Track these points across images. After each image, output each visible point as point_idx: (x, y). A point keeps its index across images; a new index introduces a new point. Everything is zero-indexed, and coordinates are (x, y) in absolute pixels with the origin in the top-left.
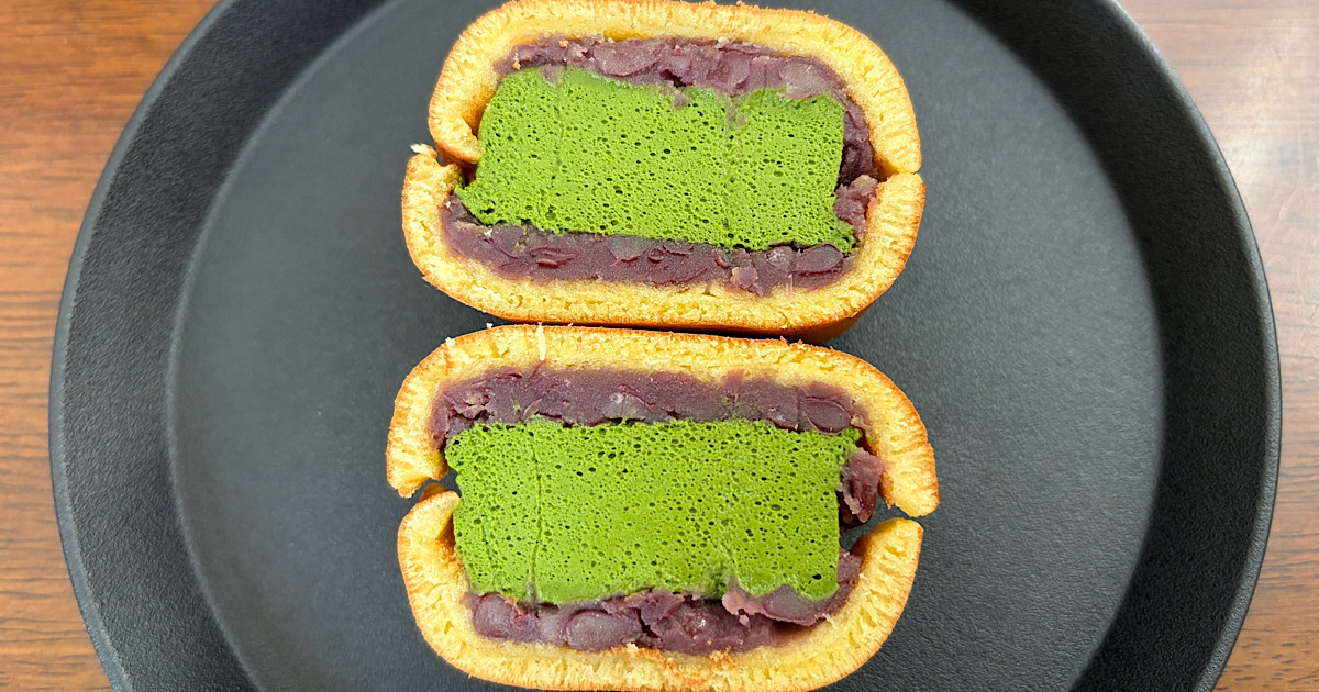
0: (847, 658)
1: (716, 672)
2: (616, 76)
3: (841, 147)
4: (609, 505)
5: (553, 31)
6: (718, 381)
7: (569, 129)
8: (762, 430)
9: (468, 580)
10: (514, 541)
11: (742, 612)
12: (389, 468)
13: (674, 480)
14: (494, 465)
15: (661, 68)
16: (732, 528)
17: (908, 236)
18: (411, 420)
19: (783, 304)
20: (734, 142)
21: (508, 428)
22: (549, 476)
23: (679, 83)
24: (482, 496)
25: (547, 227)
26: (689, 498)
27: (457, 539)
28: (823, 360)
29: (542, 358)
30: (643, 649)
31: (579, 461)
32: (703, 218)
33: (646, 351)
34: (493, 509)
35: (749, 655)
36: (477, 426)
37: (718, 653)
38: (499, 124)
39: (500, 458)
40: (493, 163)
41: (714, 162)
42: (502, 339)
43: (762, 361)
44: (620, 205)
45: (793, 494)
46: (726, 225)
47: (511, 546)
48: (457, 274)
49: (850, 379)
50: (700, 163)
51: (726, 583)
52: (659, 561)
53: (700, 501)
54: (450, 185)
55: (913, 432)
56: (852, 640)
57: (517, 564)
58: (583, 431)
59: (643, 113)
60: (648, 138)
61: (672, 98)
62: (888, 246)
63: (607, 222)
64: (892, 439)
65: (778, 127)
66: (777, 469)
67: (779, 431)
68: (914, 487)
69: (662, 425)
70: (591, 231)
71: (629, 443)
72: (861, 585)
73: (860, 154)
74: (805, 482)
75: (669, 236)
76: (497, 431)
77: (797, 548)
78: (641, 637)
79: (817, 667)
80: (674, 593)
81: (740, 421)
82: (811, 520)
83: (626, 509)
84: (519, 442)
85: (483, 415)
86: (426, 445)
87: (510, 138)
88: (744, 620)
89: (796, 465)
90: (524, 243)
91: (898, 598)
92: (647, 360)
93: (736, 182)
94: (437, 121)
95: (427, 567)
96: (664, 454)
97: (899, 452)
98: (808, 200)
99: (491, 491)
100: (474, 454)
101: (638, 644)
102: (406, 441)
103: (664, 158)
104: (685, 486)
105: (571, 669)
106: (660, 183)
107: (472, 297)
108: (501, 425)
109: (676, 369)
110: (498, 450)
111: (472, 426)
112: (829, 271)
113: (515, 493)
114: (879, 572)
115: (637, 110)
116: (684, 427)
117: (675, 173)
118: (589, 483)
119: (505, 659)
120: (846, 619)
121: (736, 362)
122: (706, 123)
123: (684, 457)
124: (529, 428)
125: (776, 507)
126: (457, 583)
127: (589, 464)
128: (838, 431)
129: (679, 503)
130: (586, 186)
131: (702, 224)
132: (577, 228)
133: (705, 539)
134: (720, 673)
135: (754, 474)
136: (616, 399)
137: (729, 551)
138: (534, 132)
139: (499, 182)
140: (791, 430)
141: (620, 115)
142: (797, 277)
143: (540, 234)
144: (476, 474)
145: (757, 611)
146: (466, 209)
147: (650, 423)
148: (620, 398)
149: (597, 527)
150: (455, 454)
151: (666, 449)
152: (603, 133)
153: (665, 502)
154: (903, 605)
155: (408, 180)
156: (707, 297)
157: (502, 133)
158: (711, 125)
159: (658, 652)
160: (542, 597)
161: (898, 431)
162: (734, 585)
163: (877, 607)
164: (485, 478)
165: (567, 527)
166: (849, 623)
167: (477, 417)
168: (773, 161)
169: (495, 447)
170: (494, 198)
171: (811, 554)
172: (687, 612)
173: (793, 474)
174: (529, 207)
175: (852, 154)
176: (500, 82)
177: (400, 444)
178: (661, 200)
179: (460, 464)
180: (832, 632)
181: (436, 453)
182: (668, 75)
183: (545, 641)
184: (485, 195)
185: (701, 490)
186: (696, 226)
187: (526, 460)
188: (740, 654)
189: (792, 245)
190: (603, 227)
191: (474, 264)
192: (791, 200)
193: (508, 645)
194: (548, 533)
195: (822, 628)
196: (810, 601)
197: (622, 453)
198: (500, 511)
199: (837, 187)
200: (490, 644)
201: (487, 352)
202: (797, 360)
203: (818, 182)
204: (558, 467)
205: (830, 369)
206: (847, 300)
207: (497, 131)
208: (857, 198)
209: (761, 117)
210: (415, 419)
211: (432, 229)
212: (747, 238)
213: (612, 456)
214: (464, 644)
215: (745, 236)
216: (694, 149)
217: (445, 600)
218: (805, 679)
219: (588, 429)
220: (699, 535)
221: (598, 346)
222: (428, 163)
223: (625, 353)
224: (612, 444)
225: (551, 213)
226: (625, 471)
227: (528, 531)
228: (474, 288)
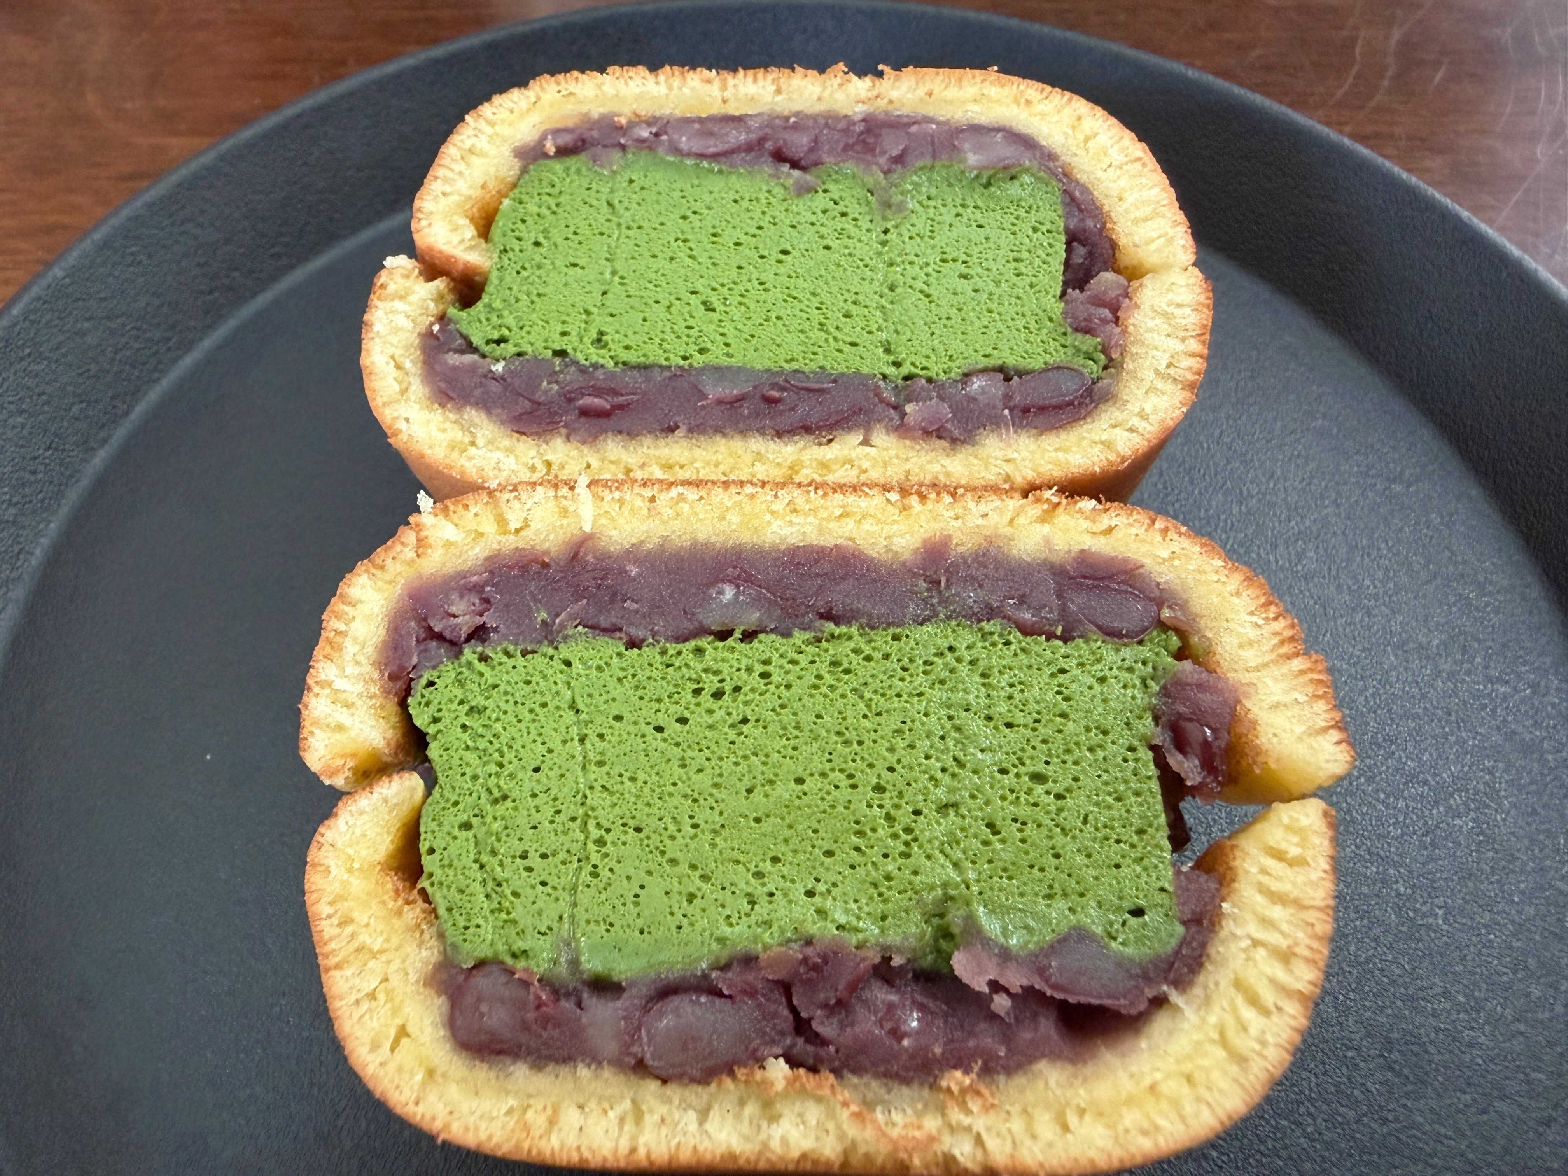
0: (1224, 1084)
1: (956, 1115)
2: (702, 156)
3: (1063, 238)
4: (716, 785)
5: (602, 110)
6: (907, 555)
7: (629, 228)
8: (996, 637)
9: (441, 936)
10: (534, 860)
11: (995, 986)
12: (304, 733)
13: (838, 733)
14: (498, 719)
15: (769, 145)
16: (958, 820)
17: (1193, 355)
18: (350, 648)
19: (999, 454)
20: (892, 236)
21: (524, 654)
22: (601, 736)
23: (795, 165)
24: (475, 778)
25: (594, 358)
26: (871, 766)
27: (426, 860)
28: (1092, 517)
29: (587, 528)
30: (802, 1071)
31: (655, 705)
32: (849, 340)
33: (773, 513)
34: (496, 801)
35: (1020, 1080)
36: (469, 654)
37: (958, 1074)
38: (520, 225)
39: (510, 707)
40: (510, 277)
41: (861, 264)
43: (980, 521)
44: (713, 327)
45: (1068, 751)
46: (888, 351)
47: (529, 869)
48: (444, 430)
49: (1145, 548)
50: (839, 265)
51: (956, 930)
52: (821, 887)
53: (891, 770)
54: (441, 307)
55: (1276, 634)
57: (540, 904)
58: (663, 652)
59: (745, 204)
60: (754, 236)
61: (790, 182)
62: (1162, 367)
63: (692, 350)
64: (1241, 646)
65: (958, 215)
66: (1032, 706)
67: (1029, 639)
68: (1299, 729)
69: (808, 635)
70: (665, 363)
71: (749, 670)
72: (1228, 927)
73: (1090, 254)
74: (1088, 730)
75: (795, 366)
76: (505, 659)
77: (1089, 856)
78: (793, 1046)
79: (1165, 1105)
80: (857, 952)
81: (954, 623)
82: (1110, 799)
83: (749, 791)
84: (545, 677)
85: (479, 634)
86: (375, 689)
87: (537, 244)
88: (1001, 1003)
89: (1067, 699)
90: (557, 382)
91: (1307, 953)
92: (774, 528)
93: (899, 290)
94: (424, 223)
95: (361, 917)
96: (816, 687)
97: (1257, 669)
98: (1019, 309)
99: (493, 768)
100: (461, 702)
101: (793, 1062)
102: (339, 684)
103: (779, 261)
104: (860, 743)
105: (650, 1120)
106: (777, 294)
107: (468, 465)
108: (511, 648)
109: (828, 541)
110: (506, 693)
111: (459, 654)
112: (1070, 403)
113: (537, 770)
114: (1259, 898)
115: (736, 201)
116: (850, 638)
117: (801, 280)
118: (678, 745)
119: (512, 1102)
120: (1207, 1001)
121: (937, 526)
122: (844, 214)
123: (855, 690)
124: (565, 652)
125: (1038, 778)
126: (420, 946)
127: (677, 710)
128: (1137, 637)
129: (851, 776)
130: (657, 302)
131: (847, 348)
132: (642, 359)
133: (907, 844)
134: (966, 1121)
135: (989, 718)
136: (721, 592)
137: (956, 865)
138: (575, 233)
139: (517, 301)
140: (1050, 636)
141: (709, 208)
142: (1017, 412)
143: (583, 370)
144: (466, 737)
145: (1025, 982)
146: (462, 336)
147: (786, 634)
148: (729, 592)
149: (695, 826)
150: (427, 704)
151: (819, 677)
152: (683, 232)
153: (823, 775)
154: (1322, 964)
155: (374, 300)
156: (868, 449)
157: (524, 235)
158: (851, 216)
159: (831, 1078)
160: (592, 964)
161: (1252, 633)
162: (972, 929)
163: (1268, 972)
164: (482, 744)
165: (638, 830)
166: (1216, 1008)
167: (468, 639)
168: (954, 260)
169: (502, 688)
170: (510, 320)
171: (1117, 866)
172: (882, 995)
173: (1064, 715)
174: (564, 334)
175: (1080, 251)
176: (524, 171)
177: (327, 691)
178: (778, 318)
179: (436, 720)
180: (1186, 1026)
181: (392, 707)
182: (779, 157)
183: (595, 1059)
184: (494, 319)
185: (892, 750)
186: (840, 351)
187: (558, 708)
188: (1002, 1078)
189: (1001, 369)
190: (685, 358)
191: (472, 414)
192: (990, 311)
193: (520, 1071)
194: (600, 842)
195: (1161, 1023)
196: (1131, 960)
197: (737, 689)
198: (509, 804)
199: (1064, 294)
200: (482, 1073)
201: (489, 527)
202: (1044, 519)
203: (1032, 286)
204: (618, 718)
205: (1110, 530)
206: (1108, 445)
207: (517, 233)
208: (1099, 302)
209: (932, 203)
210: (357, 648)
211: (408, 365)
212: (925, 364)
213: (718, 695)
214: (431, 1073)
215: (921, 361)
216: (827, 248)
217: (395, 980)
218: (1144, 1132)
219: (672, 651)
220: (895, 836)
221: (685, 507)
222: (407, 277)
223: (734, 518)
224: (716, 673)
225: (599, 341)
226: (745, 721)
227: (562, 838)
228: (472, 451)
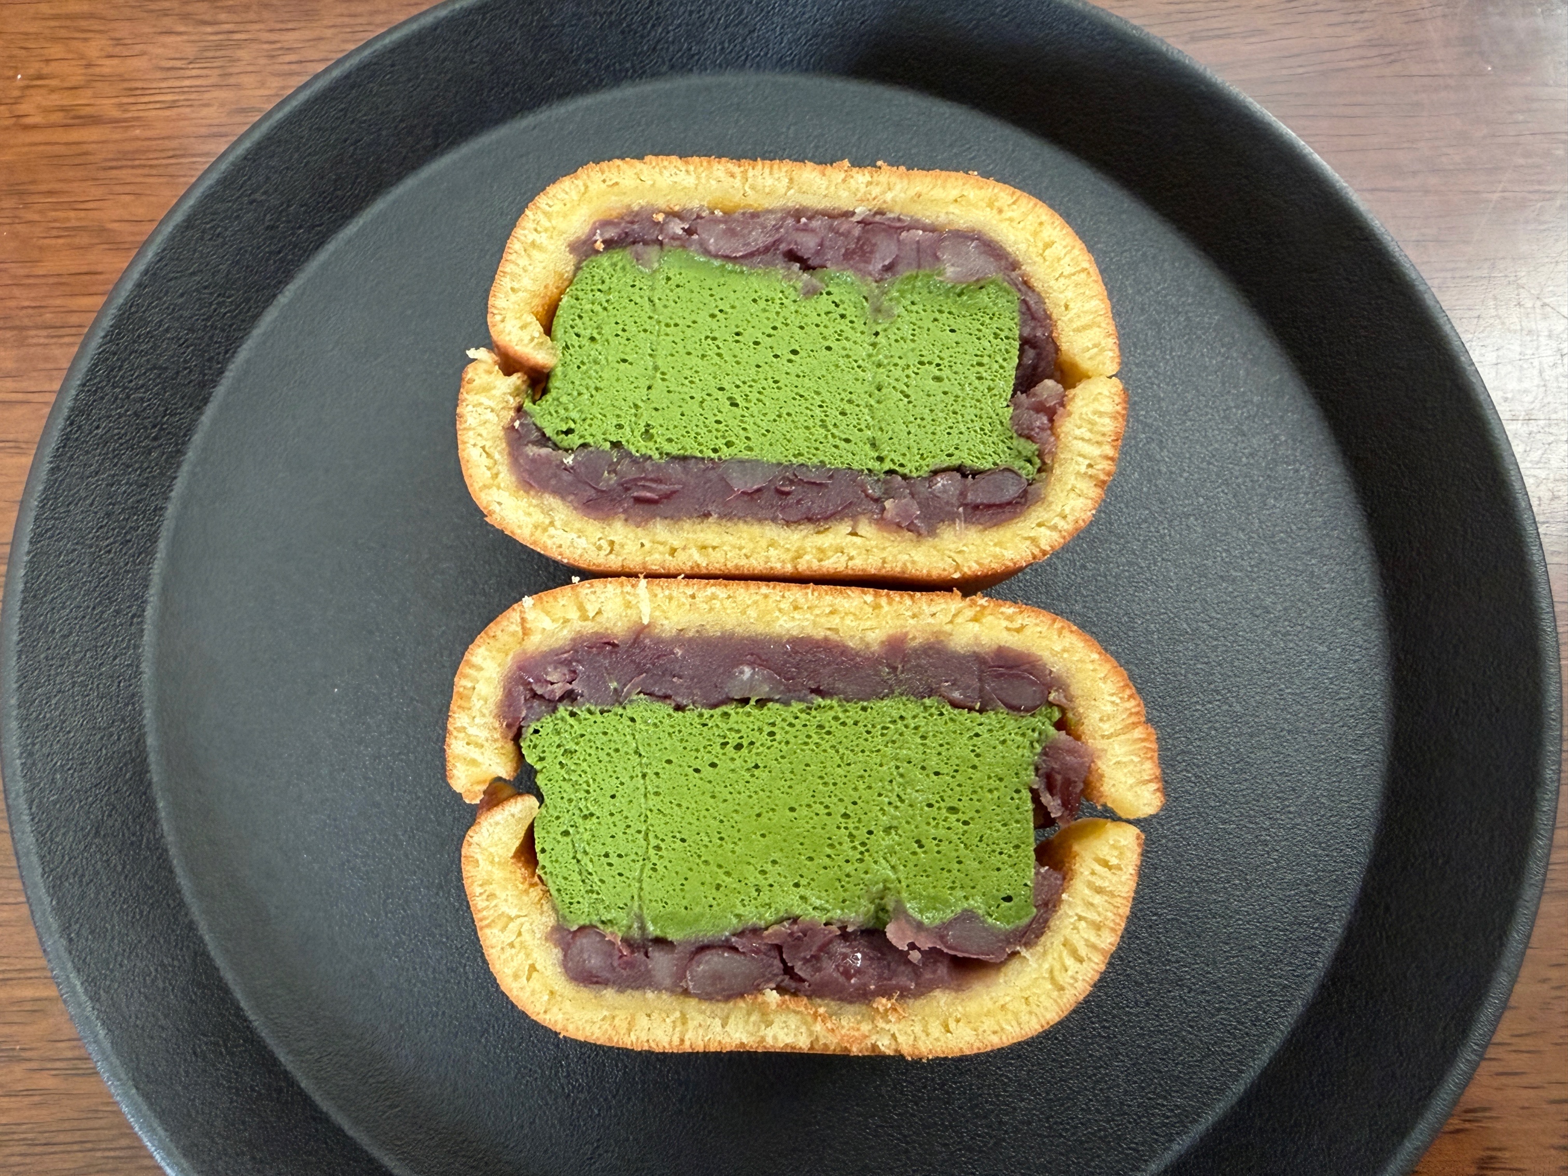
0: (1047, 1003)
1: (881, 1024)
2: (727, 258)
3: (1018, 344)
4: (736, 811)
5: (643, 202)
6: (875, 647)
7: (667, 325)
8: (933, 710)
9: (555, 909)
10: (613, 859)
11: (912, 946)
12: (449, 766)
13: (821, 777)
14: (585, 760)
15: (783, 247)
16: (897, 838)
17: (1107, 458)
18: (477, 704)
19: (952, 546)
20: (881, 339)
21: (602, 713)
22: (657, 774)
23: (807, 267)
24: (570, 801)
25: (643, 450)
26: (841, 800)
27: (540, 857)
28: (1010, 618)
29: (646, 621)
30: (787, 997)
31: (694, 754)
32: (844, 436)
33: (780, 610)
34: (585, 817)
35: (922, 1001)
36: (562, 711)
37: (884, 1000)
38: (578, 321)
39: (593, 751)
40: (572, 372)
41: (855, 365)
42: (593, 597)
43: (931, 620)
44: (737, 422)
45: (975, 792)
46: (874, 445)
47: (610, 865)
48: (530, 514)
49: (1045, 643)
50: (837, 366)
51: (890, 908)
52: (803, 882)
53: (855, 803)
54: (518, 399)
55: (1126, 709)
56: (1053, 979)
57: (618, 889)
58: (701, 715)
59: (762, 304)
60: (769, 336)
61: (799, 285)
62: (1083, 469)
63: (720, 443)
64: (1101, 720)
65: (936, 320)
66: (954, 761)
67: (956, 711)
68: (1131, 781)
69: (803, 706)
70: (700, 455)
71: (760, 730)
72: (1064, 908)
73: (1038, 355)
74: (989, 777)
75: (801, 460)
76: (588, 716)
77: (980, 862)
78: (783, 981)
79: (1010, 1016)
80: (826, 924)
81: (904, 698)
82: (999, 825)
83: (759, 815)
84: (617, 730)
85: (570, 696)
86: (497, 735)
87: (592, 339)
88: (915, 956)
89: (978, 756)
90: (615, 471)
91: (1112, 925)
92: (781, 622)
93: (884, 391)
94: (498, 318)
95: (502, 895)
96: (806, 744)
97: (1109, 737)
98: (978, 412)
99: (583, 794)
100: (559, 746)
101: (780, 989)
102: (472, 731)
103: (790, 361)
104: (835, 784)
105: (691, 1024)
106: (787, 393)
107: (549, 543)
108: (592, 708)
109: (819, 634)
110: (590, 741)
111: (555, 710)
112: (1009, 503)
113: (613, 797)
114: (1087, 891)
115: (755, 301)
116: (832, 708)
117: (806, 380)
118: (710, 782)
119: (605, 1013)
120: (1045, 953)
121: (899, 623)
122: (843, 316)
123: (833, 747)
124: (629, 712)
125: (953, 810)
126: (542, 913)
127: (708, 758)
128: (1031, 710)
129: (827, 807)
130: (692, 398)
131: (842, 444)
132: (682, 452)
133: (862, 853)
134: (887, 1027)
135: (923, 768)
136: (742, 672)
137: (893, 867)
138: (624, 330)
139: (580, 394)
140: (971, 709)
141: (733, 307)
142: (970, 510)
143: (634, 461)
144: (563, 772)
145: (931, 946)
146: (539, 429)
147: (787, 703)
148: (747, 671)
149: (721, 839)
150: (535, 747)
151: (809, 737)
152: (712, 331)
153: (809, 806)
154: (1120, 933)
155: (464, 395)
156: (854, 538)
157: (582, 332)
158: (849, 319)
159: (805, 1000)
160: (652, 930)
161: (1109, 708)
162: (900, 910)
163: (1086, 936)
164: (574, 777)
165: (683, 840)
166: (1050, 958)
167: (561, 699)
168: (930, 363)
169: (587, 737)
170: (574, 415)
171: (998, 869)
172: (840, 948)
173: (974, 767)
174: (619, 427)
175: (1031, 353)
176: (578, 268)
177: (462, 735)
178: (789, 414)
179: (542, 759)
180: (1029, 969)
181: (510, 746)
182: (792, 256)
183: (657, 987)
184: (562, 412)
185: (856, 789)
186: (836, 447)
187: (627, 753)
188: (911, 1002)
189: (960, 470)
190: (715, 451)
191: (551, 500)
192: (955, 413)
193: (609, 993)
194: (658, 848)
195: (1015, 964)
196: (1000, 929)
197: (752, 743)
198: (594, 820)
199: (1013, 396)
200: (585, 994)
201: (573, 614)
202: (975, 619)
203: (990, 389)
204: (669, 762)
205: (1019, 630)
206: (1033, 540)
207: (576, 330)
208: (1040, 408)
209: (914, 308)
210: (482, 702)
211: (497, 456)
212: (902, 461)
213: (739, 747)
214: (552, 993)
215: (898, 458)
216: (829, 348)
217: (526, 936)
218: (995, 1032)
219: (707, 713)
220: (855, 848)
221: (717, 604)
222: (490, 372)
223: (752, 613)
224: (738, 731)
225: (647, 434)
226: (757, 767)
227: (631, 845)
228: (552, 530)
